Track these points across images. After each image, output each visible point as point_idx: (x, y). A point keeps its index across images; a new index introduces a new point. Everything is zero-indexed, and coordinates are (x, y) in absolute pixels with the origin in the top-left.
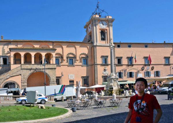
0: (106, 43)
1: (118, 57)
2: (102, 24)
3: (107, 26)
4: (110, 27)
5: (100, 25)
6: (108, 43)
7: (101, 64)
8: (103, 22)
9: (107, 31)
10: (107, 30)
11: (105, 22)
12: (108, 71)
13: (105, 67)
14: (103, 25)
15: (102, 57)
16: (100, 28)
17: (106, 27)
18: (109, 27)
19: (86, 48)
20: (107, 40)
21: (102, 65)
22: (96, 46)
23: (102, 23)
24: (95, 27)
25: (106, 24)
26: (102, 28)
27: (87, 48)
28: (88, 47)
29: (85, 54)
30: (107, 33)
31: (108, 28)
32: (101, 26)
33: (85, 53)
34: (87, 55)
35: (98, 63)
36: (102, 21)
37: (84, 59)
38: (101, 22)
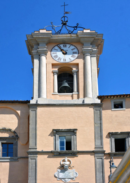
0: (73, 98)
1: (116, 134)
2: (61, 53)
3: (76, 55)
4: (88, 58)
5: (53, 55)
6: (78, 98)
7: (51, 152)
8: (66, 46)
9: (78, 68)
10: (77, 65)
11: (72, 47)
12: (74, 169)
13: (64, 161)
14: (65, 53)
15: (56, 132)
16: (55, 62)
17: (72, 59)
18: (84, 59)
19: (14, 116)
20: (78, 91)
21: (53, 154)
22: (37, 105)
23: (62, 50)
24: (36, 61)
25: (76, 50)
26: (62, 61)
27: (17, 114)
28: (19, 112)
29: (10, 130)
30: (77, 72)
31: (80, 62)
32: (56, 56)
33: (8, 127)
34: (14, 132)
35: (39, 149)
36: (62, 46)
37: (5, 142)
38: (56, 48)
